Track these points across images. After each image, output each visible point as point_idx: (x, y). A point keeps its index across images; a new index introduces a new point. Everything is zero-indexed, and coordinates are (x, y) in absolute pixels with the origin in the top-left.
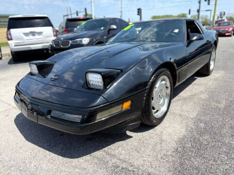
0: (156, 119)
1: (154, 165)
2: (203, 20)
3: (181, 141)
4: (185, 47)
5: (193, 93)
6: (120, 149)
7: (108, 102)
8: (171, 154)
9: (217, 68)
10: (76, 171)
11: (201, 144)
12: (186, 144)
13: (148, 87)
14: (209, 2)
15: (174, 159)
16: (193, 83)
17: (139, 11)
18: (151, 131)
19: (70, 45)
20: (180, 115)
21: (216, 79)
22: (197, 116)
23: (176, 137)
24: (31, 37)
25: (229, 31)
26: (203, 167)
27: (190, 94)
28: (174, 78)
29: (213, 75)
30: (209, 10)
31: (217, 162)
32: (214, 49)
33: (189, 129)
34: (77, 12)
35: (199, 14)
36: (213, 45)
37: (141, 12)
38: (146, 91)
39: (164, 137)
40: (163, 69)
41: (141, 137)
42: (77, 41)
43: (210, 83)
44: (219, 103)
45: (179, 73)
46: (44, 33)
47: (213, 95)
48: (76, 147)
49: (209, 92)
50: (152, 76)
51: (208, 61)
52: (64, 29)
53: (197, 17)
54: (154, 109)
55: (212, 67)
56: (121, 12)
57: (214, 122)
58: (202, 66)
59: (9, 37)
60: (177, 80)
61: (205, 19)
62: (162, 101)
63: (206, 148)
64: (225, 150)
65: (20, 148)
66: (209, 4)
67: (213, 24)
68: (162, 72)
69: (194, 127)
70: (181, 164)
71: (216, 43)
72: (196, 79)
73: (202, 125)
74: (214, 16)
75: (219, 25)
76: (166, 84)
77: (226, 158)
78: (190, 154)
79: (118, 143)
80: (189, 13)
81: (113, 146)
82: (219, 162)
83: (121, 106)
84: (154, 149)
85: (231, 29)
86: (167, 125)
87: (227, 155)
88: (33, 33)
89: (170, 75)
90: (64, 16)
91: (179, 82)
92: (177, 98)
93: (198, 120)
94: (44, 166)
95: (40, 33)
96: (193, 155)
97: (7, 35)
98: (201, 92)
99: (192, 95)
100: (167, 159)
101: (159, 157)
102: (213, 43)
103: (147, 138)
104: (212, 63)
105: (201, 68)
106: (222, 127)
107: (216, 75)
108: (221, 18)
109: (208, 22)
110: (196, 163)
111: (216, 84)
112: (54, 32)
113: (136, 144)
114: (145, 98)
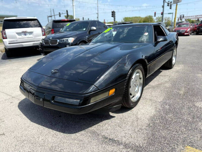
0: (133, 102)
1: (133, 136)
2: (166, 22)
3: (152, 119)
4: (154, 47)
5: (160, 83)
6: (107, 126)
7: (99, 90)
8: (146, 128)
9: (178, 62)
10: (75, 142)
11: (167, 120)
12: (155, 121)
13: (127, 78)
14: (171, 7)
15: (147, 131)
16: (160, 74)
17: (113, 14)
18: (129, 112)
19: (58, 43)
20: (150, 100)
21: (177, 72)
22: (163, 100)
23: (148, 116)
24: (23, 36)
25: (188, 31)
26: (168, 137)
27: (157, 83)
28: (145, 71)
29: (175, 68)
30: (171, 13)
31: (178, 132)
32: (175, 48)
33: (158, 110)
34: (60, 13)
35: (163, 17)
36: (175, 45)
37: (115, 15)
38: (126, 81)
39: (139, 116)
40: (137, 64)
41: (122, 116)
42: (64, 40)
43: (173, 75)
44: (180, 90)
45: (149, 67)
46: (34, 33)
47: (174, 84)
48: (72, 125)
49: (172, 81)
50: (130, 70)
51: (171, 57)
52: (51, 29)
53: (161, 19)
54: (131, 95)
55: (174, 61)
56: (98, 14)
57: (176, 104)
58: (166, 61)
59: (4, 36)
60: (148, 72)
61: (168, 20)
62: (137, 89)
63: (170, 124)
64: (184, 124)
65: (28, 127)
66: (171, 8)
67: (174, 25)
68: (137, 66)
69: (161, 108)
70: (153, 135)
71: (177, 43)
72: (162, 71)
73: (167, 107)
74: (175, 18)
75: (179, 26)
76: (139, 76)
77: (185, 130)
78: (159, 128)
79: (105, 121)
80: (155, 16)
81: (101, 124)
82: (180, 132)
83: (108, 92)
84: (132, 125)
85: (189, 30)
86: (141, 107)
87: (185, 128)
88: (25, 33)
89: (143, 69)
90: (48, 17)
91: (149, 74)
92: (147, 86)
93: (164, 103)
94: (50, 140)
95: (31, 33)
96: (161, 128)
97: (2, 34)
98: (166, 81)
99: (159, 84)
100: (142, 132)
101: (136, 130)
102: (174, 42)
103: (127, 117)
104: (174, 59)
105: (166, 63)
106: (182, 108)
107: (177, 68)
108: (181, 19)
109: (170, 23)
110: (163, 134)
111: (177, 75)
112: (42, 32)
113: (119, 122)
114: (125, 87)
